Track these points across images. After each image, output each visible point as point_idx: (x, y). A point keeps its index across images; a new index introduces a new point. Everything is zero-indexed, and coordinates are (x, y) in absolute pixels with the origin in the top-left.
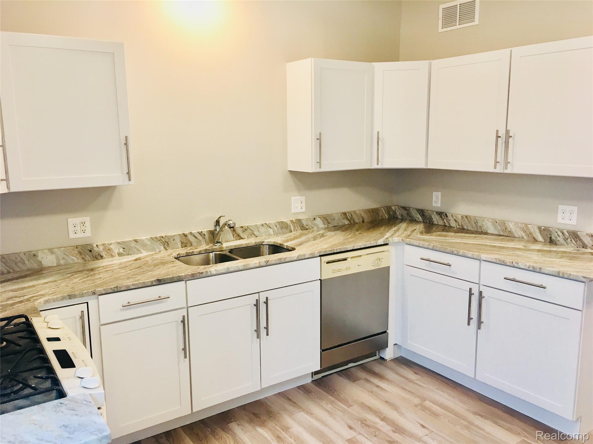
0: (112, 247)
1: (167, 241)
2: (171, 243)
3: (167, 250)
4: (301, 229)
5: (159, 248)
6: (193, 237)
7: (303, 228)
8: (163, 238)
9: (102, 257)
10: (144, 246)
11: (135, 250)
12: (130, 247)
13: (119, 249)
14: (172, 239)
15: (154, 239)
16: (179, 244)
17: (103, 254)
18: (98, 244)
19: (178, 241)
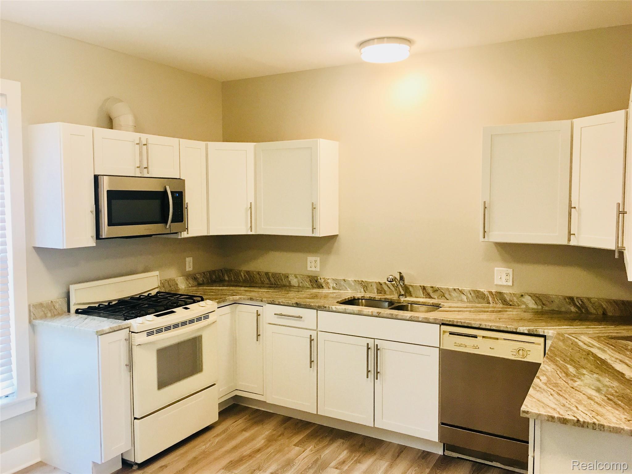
0: (329, 281)
1: (366, 285)
2: (369, 288)
3: (365, 292)
4: (503, 303)
5: (361, 290)
6: (387, 287)
7: (505, 302)
8: (363, 282)
9: (323, 287)
10: (350, 285)
11: (344, 287)
12: (340, 284)
13: (333, 284)
14: (370, 285)
15: (357, 281)
16: (375, 291)
17: (324, 285)
18: (321, 277)
19: (374, 288)
